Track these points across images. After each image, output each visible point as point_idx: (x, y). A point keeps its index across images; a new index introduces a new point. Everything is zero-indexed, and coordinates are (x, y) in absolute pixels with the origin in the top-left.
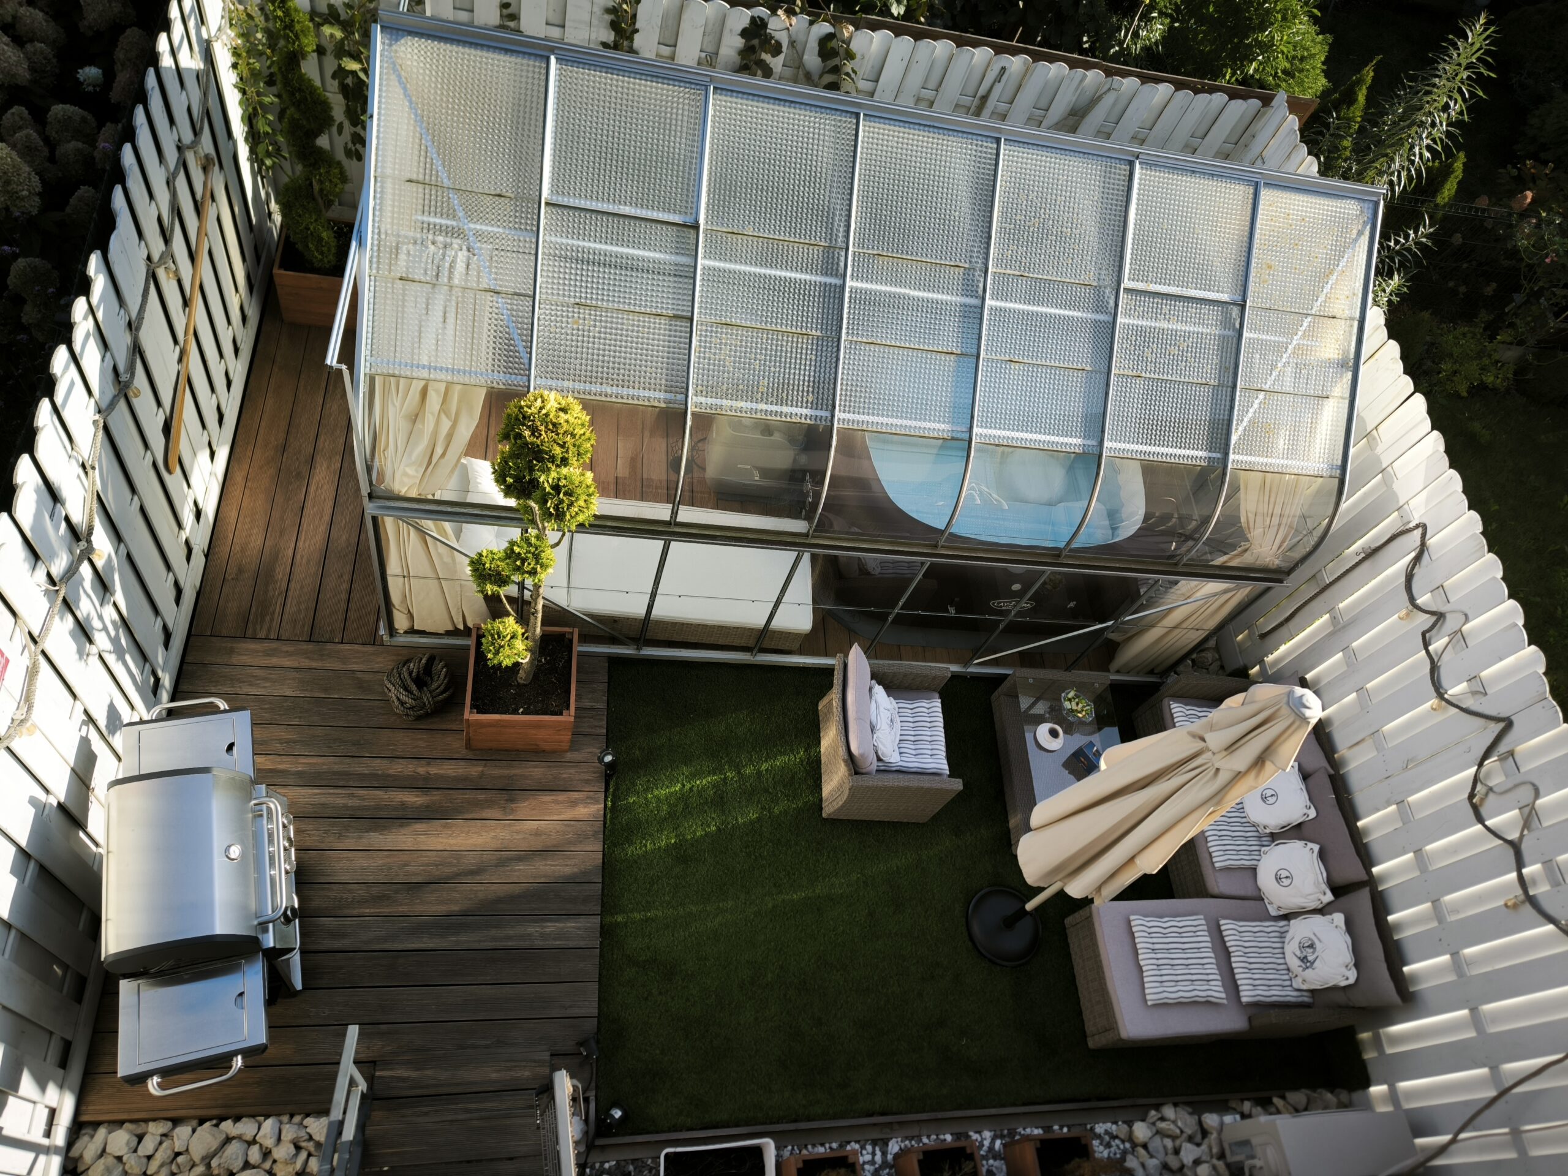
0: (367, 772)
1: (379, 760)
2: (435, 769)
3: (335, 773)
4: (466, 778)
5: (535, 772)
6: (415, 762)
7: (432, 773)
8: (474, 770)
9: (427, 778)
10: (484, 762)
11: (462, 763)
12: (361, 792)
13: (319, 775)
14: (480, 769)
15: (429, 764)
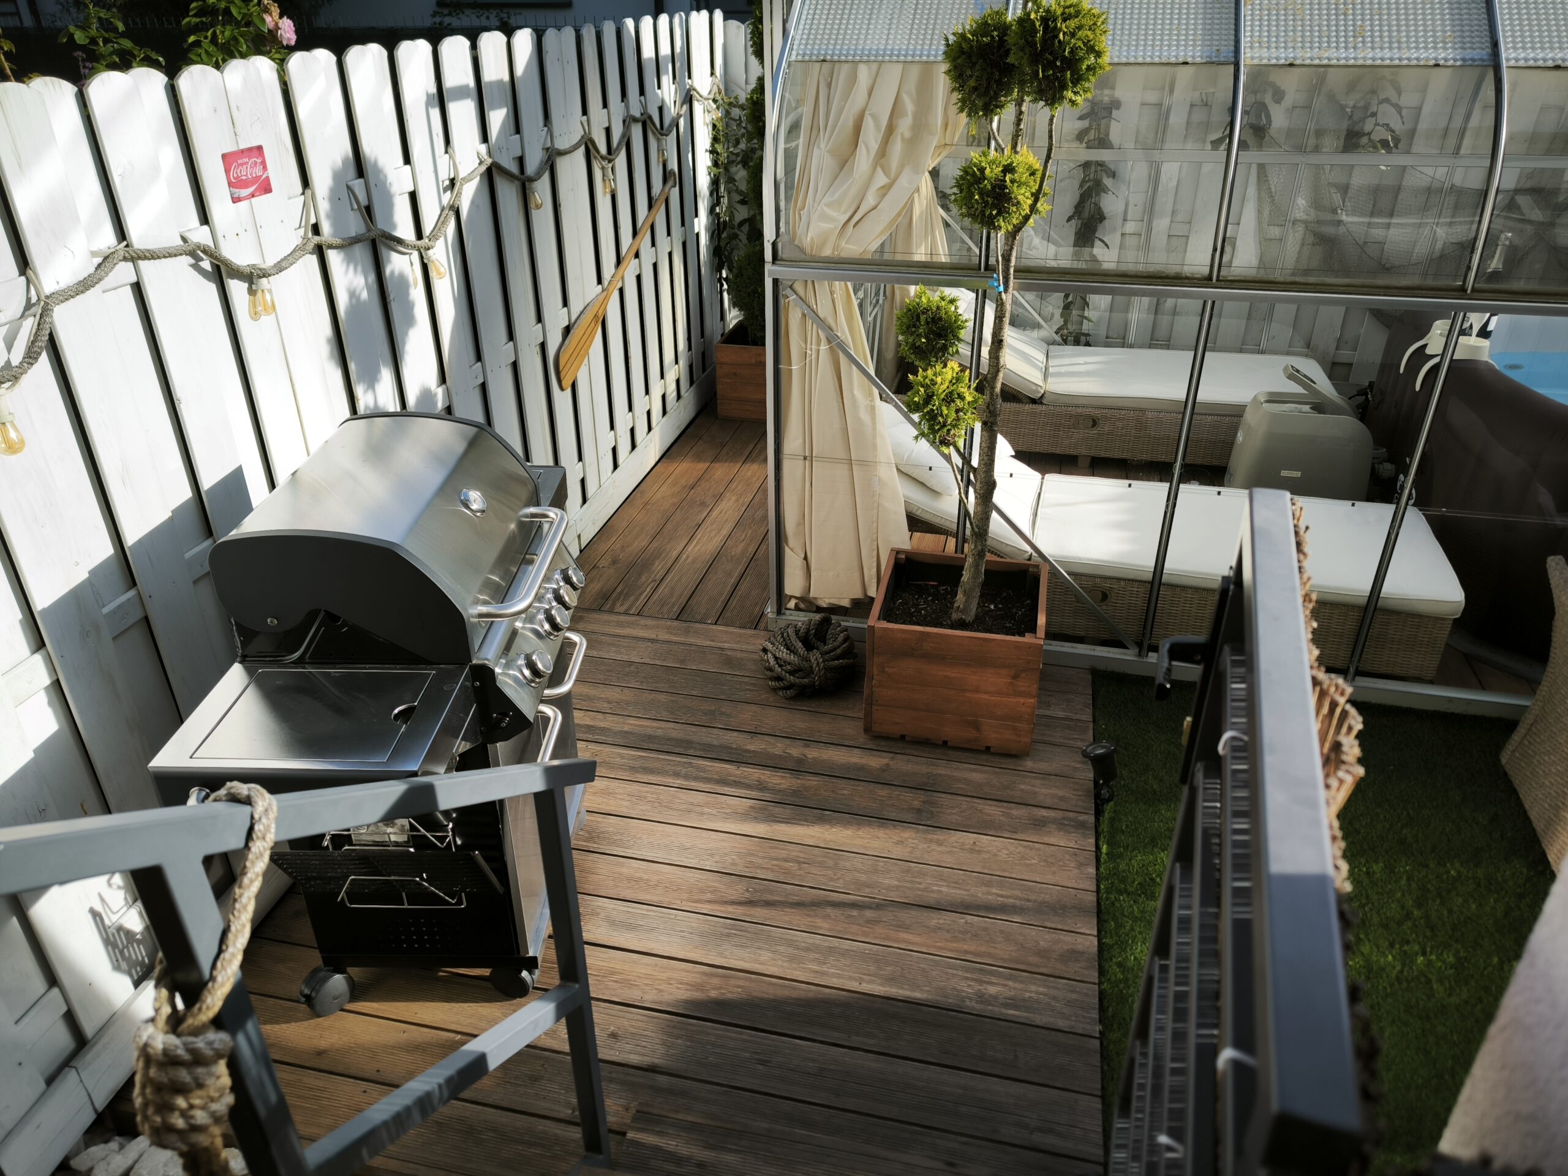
0: (715, 743)
1: (736, 734)
2: (813, 753)
3: (670, 739)
4: (861, 768)
5: (974, 774)
6: (788, 741)
7: (809, 756)
8: (875, 761)
9: (800, 761)
10: (891, 755)
11: (856, 751)
12: (701, 762)
13: (650, 738)
14: (886, 761)
15: (806, 746)
